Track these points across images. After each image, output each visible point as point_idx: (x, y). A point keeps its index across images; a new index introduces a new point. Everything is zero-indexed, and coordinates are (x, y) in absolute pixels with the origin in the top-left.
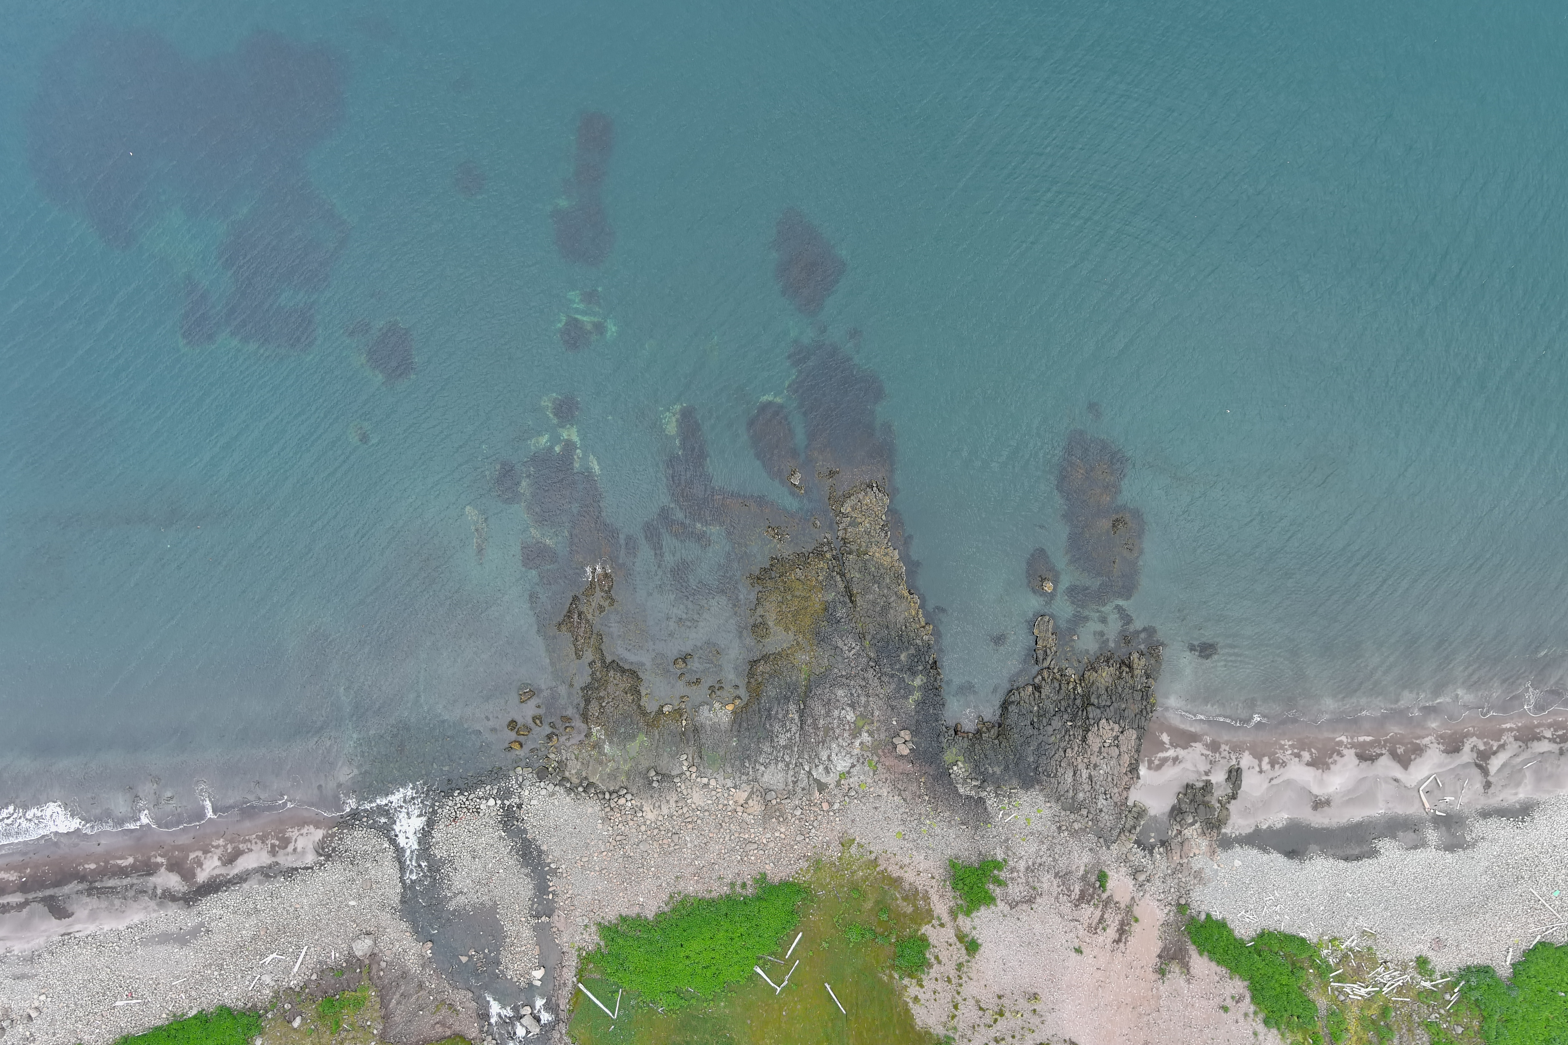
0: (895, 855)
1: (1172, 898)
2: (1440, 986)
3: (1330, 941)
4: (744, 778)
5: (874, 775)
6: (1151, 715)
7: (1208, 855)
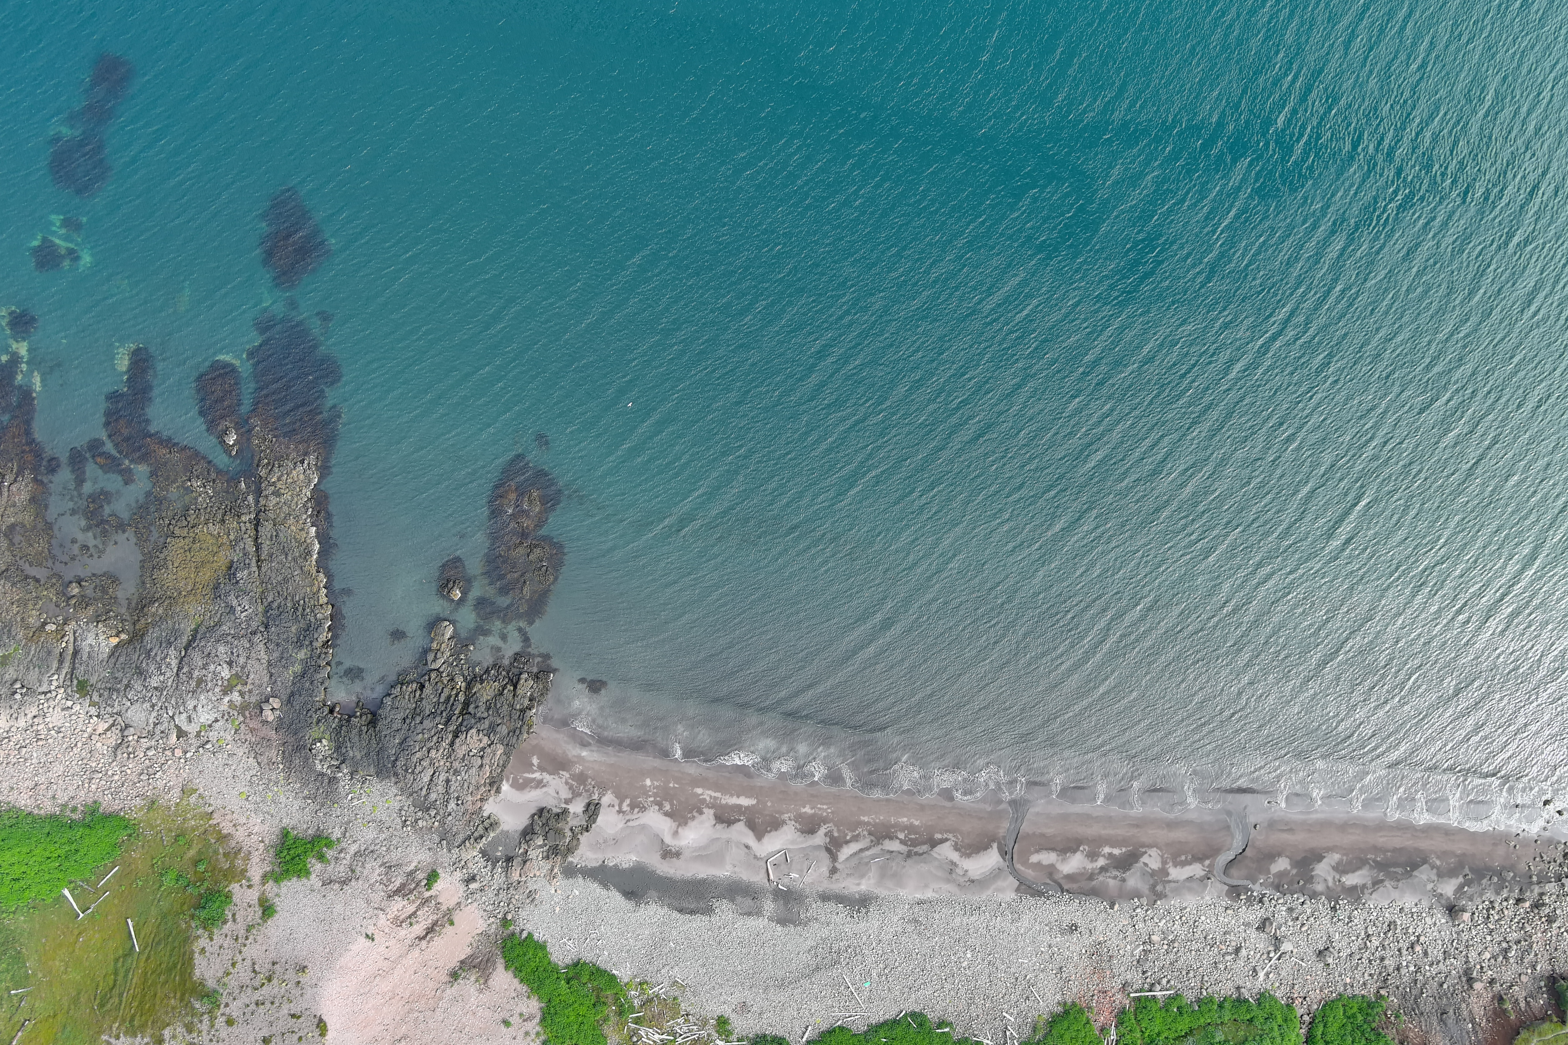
0: (233, 812)
1: (500, 913)
3: (640, 984)
4: (108, 708)
5: (235, 733)
6: (525, 736)
7: (548, 878)
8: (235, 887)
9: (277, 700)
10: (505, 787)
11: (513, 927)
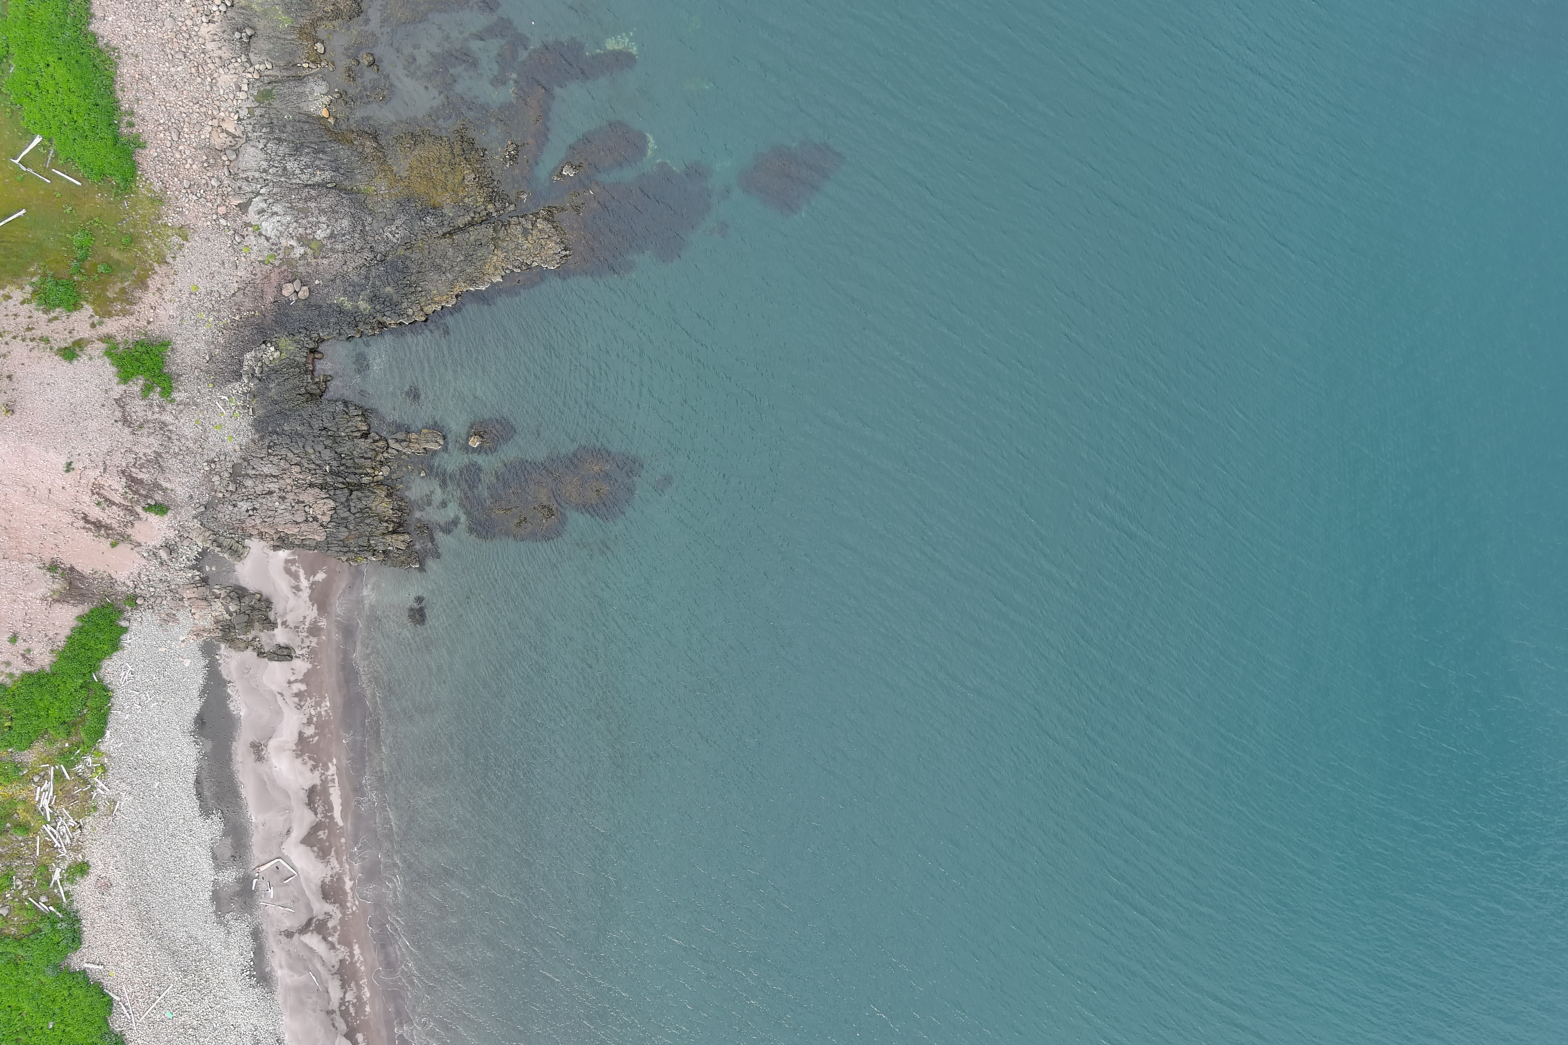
0: (173, 284)
1: (142, 590)
2: (56, 891)
3: (102, 765)
4: (250, 128)
5: (260, 262)
6: (344, 558)
7: (195, 629)
8: (88, 310)
9: (307, 294)
10: (283, 554)
11: (129, 608)
